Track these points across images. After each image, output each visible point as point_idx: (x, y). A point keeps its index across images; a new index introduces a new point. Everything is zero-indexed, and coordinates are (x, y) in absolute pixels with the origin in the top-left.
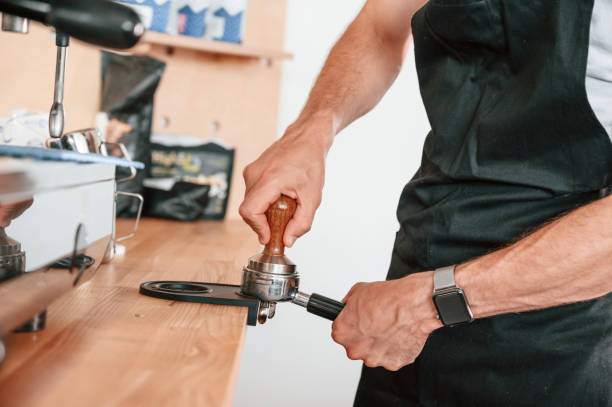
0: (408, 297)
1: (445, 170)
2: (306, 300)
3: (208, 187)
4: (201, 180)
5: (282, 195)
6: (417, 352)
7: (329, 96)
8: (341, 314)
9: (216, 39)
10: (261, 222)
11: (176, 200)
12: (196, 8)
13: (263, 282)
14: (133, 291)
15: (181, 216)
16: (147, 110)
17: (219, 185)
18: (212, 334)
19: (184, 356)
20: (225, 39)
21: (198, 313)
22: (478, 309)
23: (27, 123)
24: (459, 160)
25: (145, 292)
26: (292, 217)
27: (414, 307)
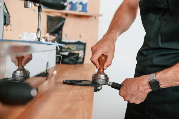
0: (142, 82)
1: (151, 46)
2: (111, 84)
3: (78, 54)
4: (76, 52)
5: (103, 54)
6: (145, 98)
7: (115, 26)
8: (122, 88)
9: (80, 11)
10: (97, 62)
11: (69, 58)
12: (74, 2)
13: (98, 79)
14: (61, 83)
15: (71, 63)
16: (60, 32)
17: (81, 54)
18: (86, 94)
19: (78, 100)
20: (82, 11)
21: (80, 88)
22: (163, 85)
23: (28, 36)
24: (155, 43)
25: (64, 83)
26: (106, 61)
27: (144, 85)
